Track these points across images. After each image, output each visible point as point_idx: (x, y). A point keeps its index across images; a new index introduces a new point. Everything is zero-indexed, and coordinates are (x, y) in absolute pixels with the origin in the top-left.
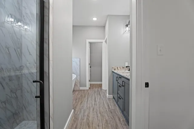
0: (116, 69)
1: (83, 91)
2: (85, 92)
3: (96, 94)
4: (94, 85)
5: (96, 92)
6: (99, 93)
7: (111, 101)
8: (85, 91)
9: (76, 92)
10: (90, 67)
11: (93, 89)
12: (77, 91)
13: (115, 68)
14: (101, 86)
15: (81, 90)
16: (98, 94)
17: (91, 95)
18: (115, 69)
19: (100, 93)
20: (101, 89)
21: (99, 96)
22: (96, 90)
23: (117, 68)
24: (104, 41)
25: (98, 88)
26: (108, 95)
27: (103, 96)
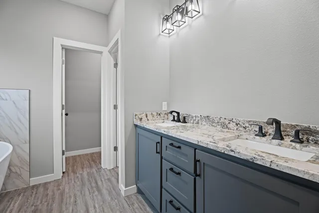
0: (144, 118)
1: (41, 190)
2: (50, 193)
3: (87, 193)
4: (78, 159)
5: (87, 183)
6: (96, 183)
7: (136, 205)
8: (51, 187)
9: (12, 198)
10: (66, 115)
11: (74, 172)
12: (18, 192)
13: (140, 117)
14: (96, 158)
15: (33, 187)
16: (92, 187)
17: (72, 200)
18: (141, 119)
19: (100, 183)
20: (100, 169)
21: (99, 197)
22: (85, 174)
23: (147, 117)
24: (105, 50)
25: (91, 167)
26: (122, 187)
27: (110, 193)
